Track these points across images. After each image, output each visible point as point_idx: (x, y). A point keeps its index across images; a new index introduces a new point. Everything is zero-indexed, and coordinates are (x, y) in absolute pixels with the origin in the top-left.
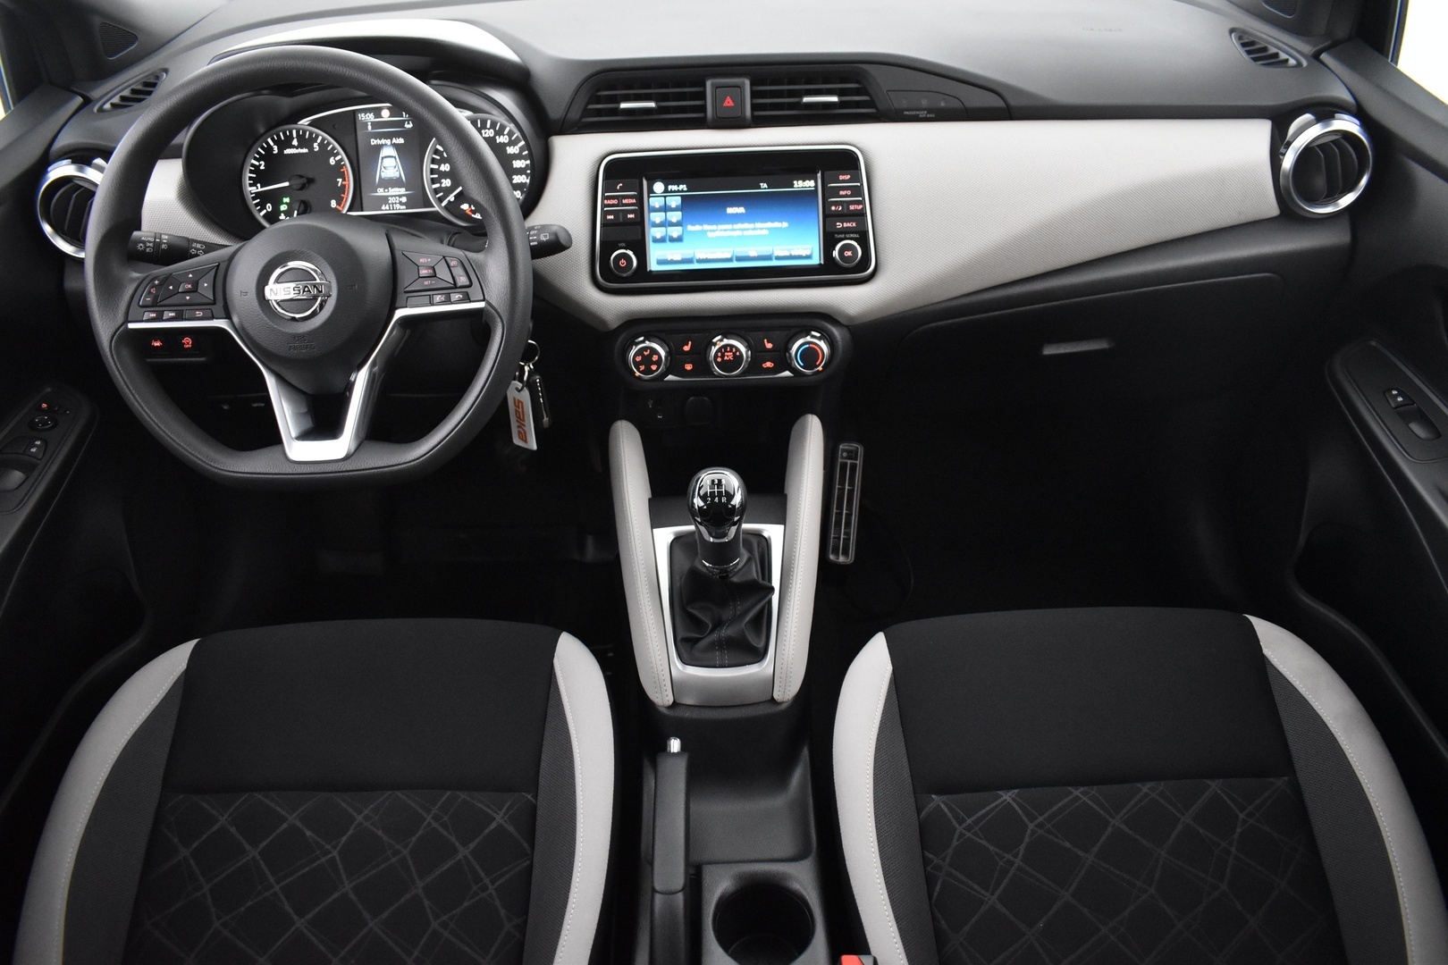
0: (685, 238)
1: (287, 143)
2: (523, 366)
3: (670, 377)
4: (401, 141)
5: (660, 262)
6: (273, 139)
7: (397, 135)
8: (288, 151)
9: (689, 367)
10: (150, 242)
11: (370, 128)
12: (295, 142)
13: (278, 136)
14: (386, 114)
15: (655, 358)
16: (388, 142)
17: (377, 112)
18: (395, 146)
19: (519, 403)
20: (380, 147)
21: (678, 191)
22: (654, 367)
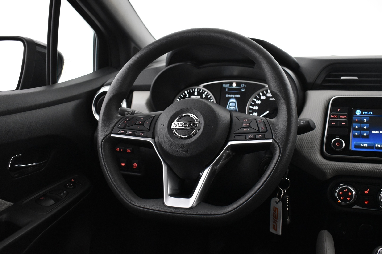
0: (370, 136)
1: (192, 94)
2: (281, 191)
3: (356, 207)
4: (239, 96)
5: (356, 147)
6: (187, 92)
7: (237, 94)
8: (192, 97)
9: (366, 202)
10: (130, 112)
11: (227, 90)
12: (196, 94)
13: (190, 91)
14: (234, 85)
15: (350, 194)
16: (233, 96)
17: (231, 84)
18: (236, 98)
19: (276, 210)
20: (229, 98)
21: (368, 114)
22: (349, 199)
